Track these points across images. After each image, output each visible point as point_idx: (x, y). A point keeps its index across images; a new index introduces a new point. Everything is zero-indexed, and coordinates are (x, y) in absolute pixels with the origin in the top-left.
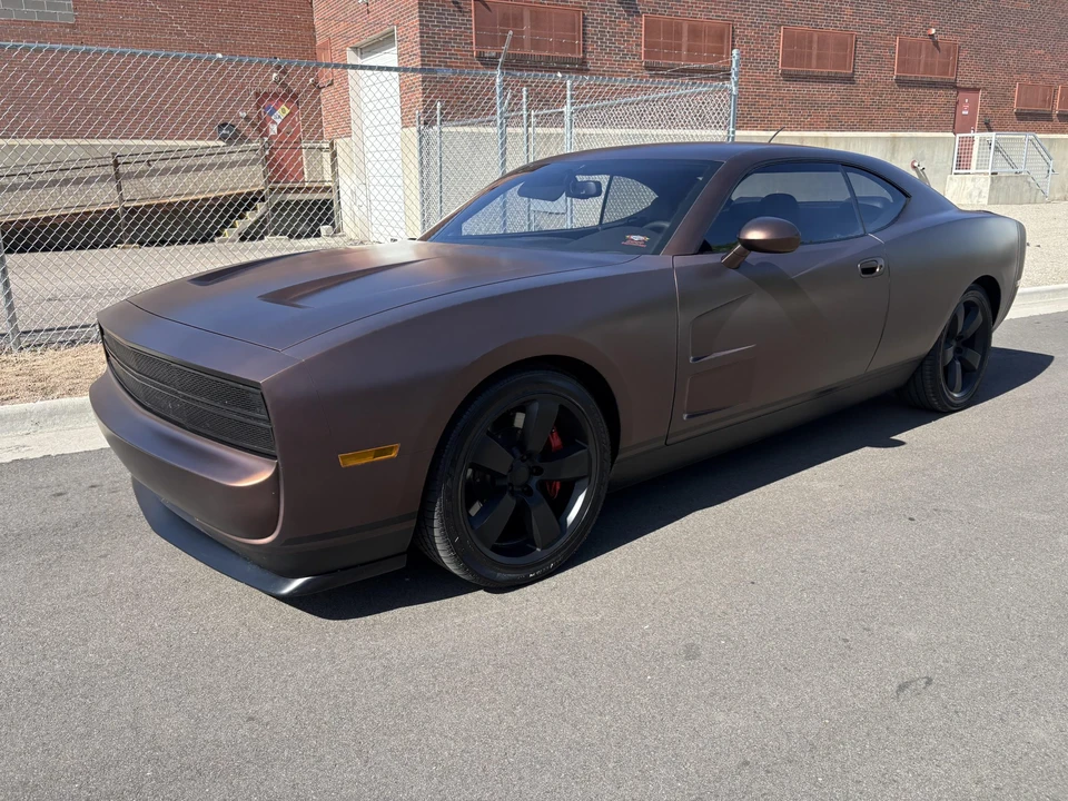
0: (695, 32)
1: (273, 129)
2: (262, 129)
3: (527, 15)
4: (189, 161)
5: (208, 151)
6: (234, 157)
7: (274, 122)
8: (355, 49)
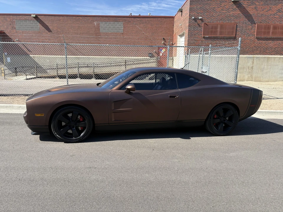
0: (275, 28)
1: (161, 54)
2: (158, 54)
3: (219, 26)
4: (143, 62)
5: (147, 59)
6: (151, 61)
7: (161, 53)
8: (180, 36)
